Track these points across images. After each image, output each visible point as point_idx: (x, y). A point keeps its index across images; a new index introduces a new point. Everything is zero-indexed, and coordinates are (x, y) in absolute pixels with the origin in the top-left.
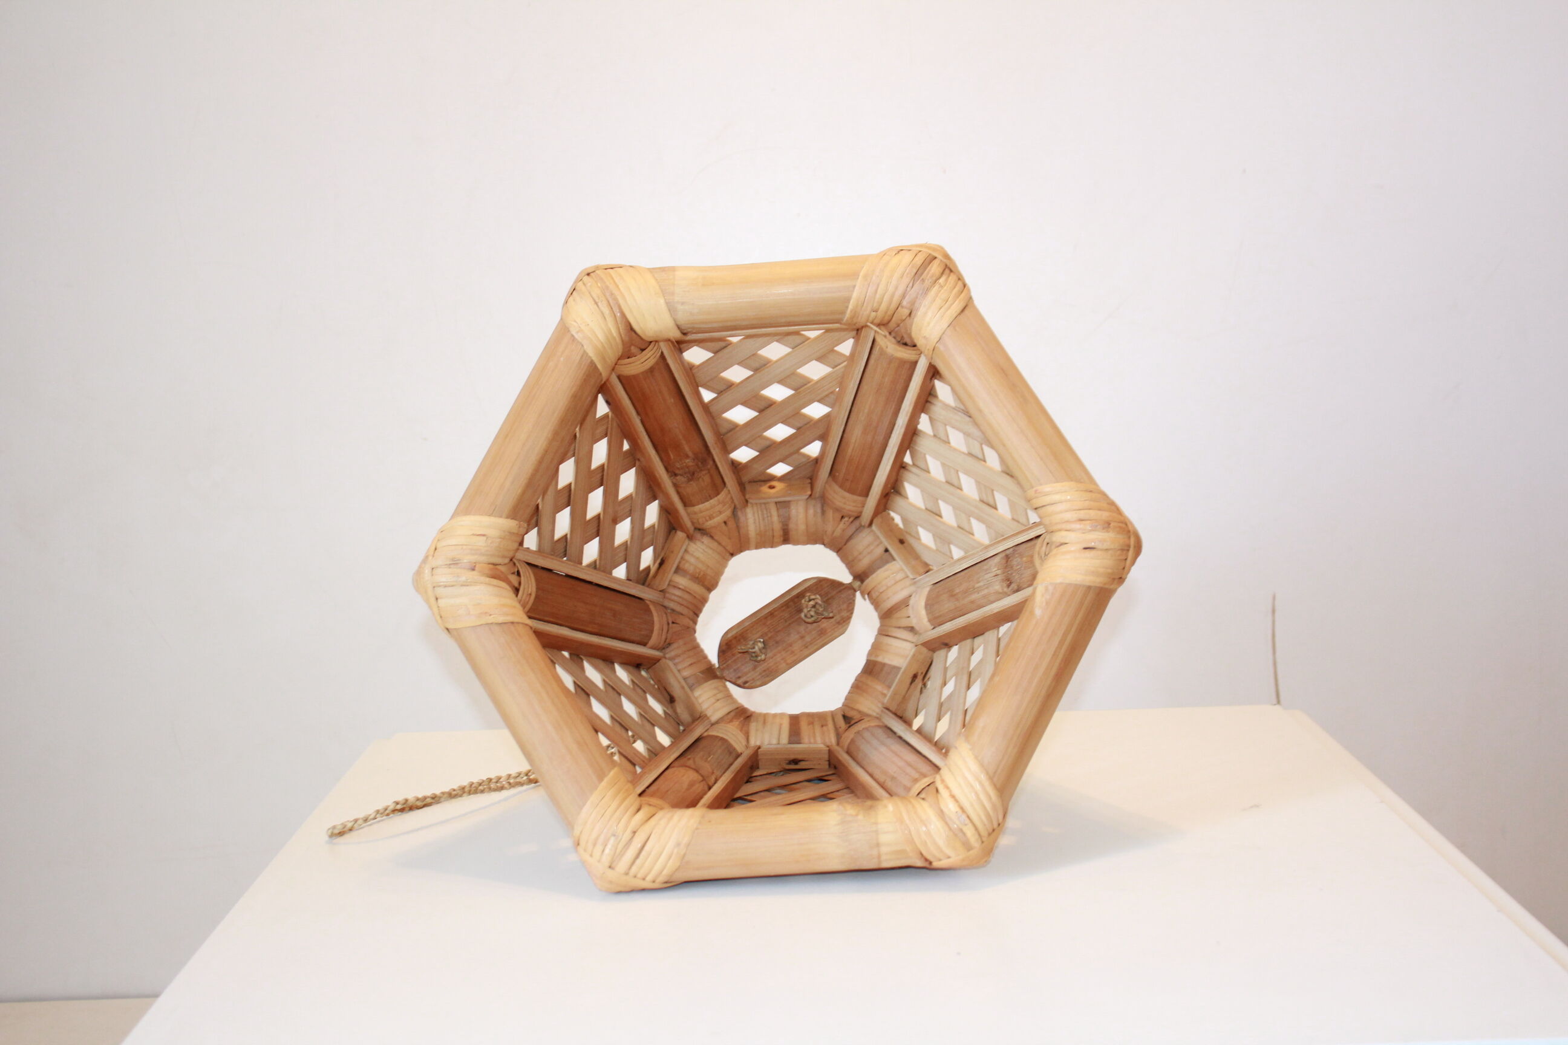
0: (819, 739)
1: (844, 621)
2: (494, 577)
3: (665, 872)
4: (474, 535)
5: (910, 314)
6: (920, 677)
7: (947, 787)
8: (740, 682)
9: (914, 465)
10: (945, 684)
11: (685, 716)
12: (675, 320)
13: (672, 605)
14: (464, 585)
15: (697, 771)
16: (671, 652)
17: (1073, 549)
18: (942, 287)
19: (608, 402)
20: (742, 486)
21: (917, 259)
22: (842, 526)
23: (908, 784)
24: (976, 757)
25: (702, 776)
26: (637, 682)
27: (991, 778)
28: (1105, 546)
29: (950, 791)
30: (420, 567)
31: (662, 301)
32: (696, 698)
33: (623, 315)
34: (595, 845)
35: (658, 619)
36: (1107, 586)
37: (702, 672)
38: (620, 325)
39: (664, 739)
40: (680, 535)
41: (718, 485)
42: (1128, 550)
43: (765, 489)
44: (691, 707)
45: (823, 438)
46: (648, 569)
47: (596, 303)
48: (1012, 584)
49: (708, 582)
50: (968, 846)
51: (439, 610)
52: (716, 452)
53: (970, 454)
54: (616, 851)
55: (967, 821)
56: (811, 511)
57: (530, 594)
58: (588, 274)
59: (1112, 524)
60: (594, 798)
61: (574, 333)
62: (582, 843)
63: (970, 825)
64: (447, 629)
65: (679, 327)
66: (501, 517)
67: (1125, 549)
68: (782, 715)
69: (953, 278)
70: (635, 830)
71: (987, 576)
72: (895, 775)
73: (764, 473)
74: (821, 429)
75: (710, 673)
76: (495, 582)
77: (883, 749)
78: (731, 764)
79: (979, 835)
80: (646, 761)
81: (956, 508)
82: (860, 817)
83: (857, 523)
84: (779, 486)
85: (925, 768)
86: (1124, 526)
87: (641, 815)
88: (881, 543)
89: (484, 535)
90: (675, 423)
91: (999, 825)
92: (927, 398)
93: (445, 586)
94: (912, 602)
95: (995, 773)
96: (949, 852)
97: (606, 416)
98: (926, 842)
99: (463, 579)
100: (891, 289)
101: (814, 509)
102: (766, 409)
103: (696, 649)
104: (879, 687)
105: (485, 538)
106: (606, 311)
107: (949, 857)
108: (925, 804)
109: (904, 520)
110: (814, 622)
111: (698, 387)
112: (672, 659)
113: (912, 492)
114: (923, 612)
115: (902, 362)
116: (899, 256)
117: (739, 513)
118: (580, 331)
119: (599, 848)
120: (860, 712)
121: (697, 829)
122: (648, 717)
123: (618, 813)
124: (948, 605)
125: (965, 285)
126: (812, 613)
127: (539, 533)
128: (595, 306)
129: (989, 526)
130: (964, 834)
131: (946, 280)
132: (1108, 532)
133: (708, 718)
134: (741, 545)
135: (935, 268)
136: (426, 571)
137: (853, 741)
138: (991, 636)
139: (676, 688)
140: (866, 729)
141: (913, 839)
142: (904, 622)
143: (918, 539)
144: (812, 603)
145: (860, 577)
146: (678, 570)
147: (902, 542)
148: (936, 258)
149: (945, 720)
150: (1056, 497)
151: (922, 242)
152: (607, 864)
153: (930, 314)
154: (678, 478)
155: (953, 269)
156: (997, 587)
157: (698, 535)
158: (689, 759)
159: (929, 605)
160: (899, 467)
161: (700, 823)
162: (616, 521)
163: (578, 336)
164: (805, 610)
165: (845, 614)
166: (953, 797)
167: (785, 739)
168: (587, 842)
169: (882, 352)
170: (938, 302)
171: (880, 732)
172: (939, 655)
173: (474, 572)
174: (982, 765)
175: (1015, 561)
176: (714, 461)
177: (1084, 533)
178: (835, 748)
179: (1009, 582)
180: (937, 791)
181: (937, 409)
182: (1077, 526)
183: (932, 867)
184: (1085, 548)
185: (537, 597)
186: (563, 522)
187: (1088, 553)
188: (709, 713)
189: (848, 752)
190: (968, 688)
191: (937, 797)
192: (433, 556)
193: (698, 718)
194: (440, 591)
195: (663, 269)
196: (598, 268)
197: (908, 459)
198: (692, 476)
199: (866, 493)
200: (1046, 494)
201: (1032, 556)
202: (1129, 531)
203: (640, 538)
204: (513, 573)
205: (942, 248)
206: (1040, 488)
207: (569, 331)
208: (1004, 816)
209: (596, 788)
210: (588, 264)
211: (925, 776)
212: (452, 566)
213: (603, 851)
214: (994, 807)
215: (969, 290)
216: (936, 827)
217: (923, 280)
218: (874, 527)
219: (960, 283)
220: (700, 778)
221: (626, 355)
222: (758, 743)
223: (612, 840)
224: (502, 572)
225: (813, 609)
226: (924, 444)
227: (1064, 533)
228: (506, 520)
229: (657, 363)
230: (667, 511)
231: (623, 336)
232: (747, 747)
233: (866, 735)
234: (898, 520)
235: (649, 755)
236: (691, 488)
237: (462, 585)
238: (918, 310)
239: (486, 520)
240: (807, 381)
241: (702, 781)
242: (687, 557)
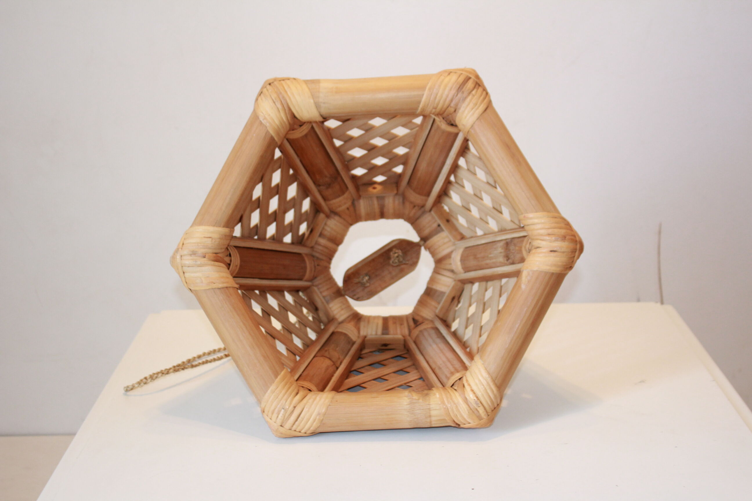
0: (399, 331)
1: (414, 264)
2: (216, 261)
3: (312, 429)
4: (204, 237)
5: (455, 111)
6: (456, 298)
7: (469, 385)
8: (355, 297)
9: (456, 182)
10: (470, 305)
11: (324, 319)
12: (319, 112)
13: (317, 255)
14: (199, 266)
15: (330, 359)
16: (317, 282)
17: (544, 251)
18: (474, 96)
19: (281, 151)
20: (357, 188)
21: (460, 79)
22: (414, 211)
23: (448, 375)
24: (486, 369)
25: (333, 362)
26: (297, 301)
27: (494, 381)
28: (563, 250)
29: (471, 387)
30: (174, 254)
31: (312, 101)
32: (330, 308)
33: (290, 109)
34: (273, 413)
35: (309, 264)
36: (563, 272)
37: (334, 293)
38: (288, 115)
39: (312, 335)
40: (322, 216)
41: (344, 189)
42: (576, 252)
43: (370, 189)
44: (327, 314)
45: (405, 164)
46: (304, 234)
47: (274, 102)
48: (509, 259)
49: (337, 241)
50: (480, 418)
51: (185, 279)
52: (343, 173)
53: (488, 183)
54: (284, 417)
55: (480, 405)
56: (397, 202)
57: (237, 266)
58: (270, 84)
59: (567, 237)
60: (273, 387)
61: (261, 120)
62: (265, 411)
63: (482, 407)
64: (190, 290)
65: (322, 116)
66: (220, 227)
67: (574, 251)
68: (378, 317)
69: (480, 90)
70: (295, 406)
71: (495, 252)
72: (441, 366)
73: (371, 180)
74: (404, 160)
75: (339, 293)
76: (217, 263)
77: (434, 346)
78: (349, 350)
79: (487, 412)
80: (302, 352)
81: (480, 210)
82: (421, 401)
83: (423, 209)
84: (379, 188)
85: (458, 365)
86: (572, 237)
87: (298, 397)
88: (436, 221)
89: (210, 237)
90: (319, 160)
91: (498, 405)
92: (464, 150)
93: (189, 267)
94: (453, 256)
95: (496, 378)
96: (469, 421)
97: (280, 158)
98: (457, 415)
99: (199, 263)
100: (444, 96)
101: (398, 201)
102: (372, 150)
103: (331, 279)
104: (433, 303)
105: (211, 239)
106: (280, 106)
107: (470, 423)
108: (457, 394)
109: (449, 208)
110: (398, 266)
111: (332, 138)
112: (316, 286)
113: (455, 197)
114: (459, 263)
115: (449, 133)
116: (449, 77)
117: (356, 203)
118: (265, 118)
119: (275, 415)
120: (422, 317)
121: (330, 405)
122: (303, 322)
123: (286, 396)
124: (472, 263)
125: (487, 93)
126: (396, 261)
127: (242, 226)
128: (274, 104)
129: (498, 222)
130: (478, 411)
131: (477, 91)
132: (564, 242)
133: (336, 319)
134: (356, 218)
135: (470, 84)
136: (178, 257)
137: (417, 336)
138: (496, 283)
139: (319, 301)
140: (425, 329)
141: (449, 413)
142: (448, 267)
143: (457, 220)
144: (396, 255)
145: (424, 239)
146: (321, 235)
147: (448, 221)
148: (470, 78)
149: (471, 327)
150: (536, 221)
151: (462, 66)
152: (280, 424)
153: (466, 112)
154: (321, 187)
155: (480, 85)
156: (501, 259)
157: (332, 215)
158: (326, 351)
159: (463, 260)
160: (448, 182)
161: (331, 402)
162: (285, 212)
163: (264, 122)
164: (392, 260)
165: (415, 260)
166: (472, 391)
167: (380, 332)
168: (268, 412)
169: (438, 127)
170: (471, 105)
171: (432, 332)
172: (467, 287)
173: (205, 259)
174: (489, 373)
175: (512, 247)
176: (342, 177)
177: (551, 242)
178: (408, 338)
179: (507, 257)
180: (464, 386)
181: (469, 156)
182: (547, 238)
183: (460, 427)
184: (551, 251)
185: (241, 266)
186: (255, 218)
187: (553, 254)
188: (337, 317)
189: (415, 342)
190: (483, 312)
191: (464, 390)
192: (182, 249)
193: (331, 320)
194: (185, 269)
195: (313, 82)
196: (275, 80)
197: (452, 178)
198: (329, 186)
199: (428, 194)
200: (531, 218)
201: (521, 247)
202: (576, 241)
203: (299, 218)
204: (227, 256)
205: (474, 71)
206: (526, 215)
207: (258, 118)
208: (501, 400)
209: (273, 382)
210: (270, 76)
211: (458, 371)
212: (192, 255)
213: (277, 417)
214: (495, 396)
215: (489, 97)
216: (463, 408)
217: (463, 92)
218: (432, 212)
219: (484, 93)
220: (332, 363)
221: (292, 128)
222: (365, 334)
223: (283, 411)
224: (221, 258)
225: (397, 259)
226: (462, 173)
227: (539, 241)
228: (223, 228)
229: (309, 131)
230: (314, 204)
231: (290, 121)
232: (358, 337)
233: (426, 334)
234: (446, 208)
235: (304, 347)
236: (328, 192)
237: (198, 266)
238: (460, 109)
239: (211, 229)
240: (395, 136)
241: (333, 365)
242: (326, 228)
